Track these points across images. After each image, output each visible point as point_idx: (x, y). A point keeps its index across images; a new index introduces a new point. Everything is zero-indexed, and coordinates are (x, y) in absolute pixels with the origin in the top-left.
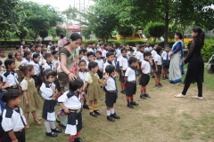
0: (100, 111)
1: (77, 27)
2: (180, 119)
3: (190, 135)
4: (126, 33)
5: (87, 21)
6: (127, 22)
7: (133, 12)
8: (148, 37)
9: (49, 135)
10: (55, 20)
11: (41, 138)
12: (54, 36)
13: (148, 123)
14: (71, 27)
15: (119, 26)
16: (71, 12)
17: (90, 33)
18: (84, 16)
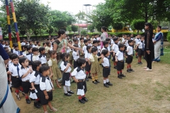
0: (99, 81)
1: (84, 25)
2: (154, 86)
3: (160, 97)
4: (118, 27)
5: (92, 21)
6: (118, 20)
7: (122, 13)
9: (66, 95)
10: (70, 21)
11: (61, 97)
12: (70, 31)
13: (132, 89)
14: (81, 25)
15: (113, 23)
16: (81, 15)
17: (93, 28)
18: (90, 17)
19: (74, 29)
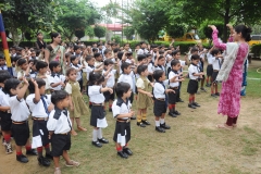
1: (118, 26)
2: (241, 133)
3: (252, 151)
4: (176, 33)
5: (130, 19)
6: (178, 20)
7: (186, 8)
8: (202, 39)
10: (93, 18)
12: (91, 36)
14: (111, 26)
16: (112, 9)
17: (133, 33)
18: (128, 12)
19: (99, 32)
